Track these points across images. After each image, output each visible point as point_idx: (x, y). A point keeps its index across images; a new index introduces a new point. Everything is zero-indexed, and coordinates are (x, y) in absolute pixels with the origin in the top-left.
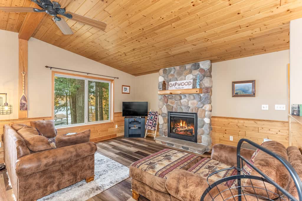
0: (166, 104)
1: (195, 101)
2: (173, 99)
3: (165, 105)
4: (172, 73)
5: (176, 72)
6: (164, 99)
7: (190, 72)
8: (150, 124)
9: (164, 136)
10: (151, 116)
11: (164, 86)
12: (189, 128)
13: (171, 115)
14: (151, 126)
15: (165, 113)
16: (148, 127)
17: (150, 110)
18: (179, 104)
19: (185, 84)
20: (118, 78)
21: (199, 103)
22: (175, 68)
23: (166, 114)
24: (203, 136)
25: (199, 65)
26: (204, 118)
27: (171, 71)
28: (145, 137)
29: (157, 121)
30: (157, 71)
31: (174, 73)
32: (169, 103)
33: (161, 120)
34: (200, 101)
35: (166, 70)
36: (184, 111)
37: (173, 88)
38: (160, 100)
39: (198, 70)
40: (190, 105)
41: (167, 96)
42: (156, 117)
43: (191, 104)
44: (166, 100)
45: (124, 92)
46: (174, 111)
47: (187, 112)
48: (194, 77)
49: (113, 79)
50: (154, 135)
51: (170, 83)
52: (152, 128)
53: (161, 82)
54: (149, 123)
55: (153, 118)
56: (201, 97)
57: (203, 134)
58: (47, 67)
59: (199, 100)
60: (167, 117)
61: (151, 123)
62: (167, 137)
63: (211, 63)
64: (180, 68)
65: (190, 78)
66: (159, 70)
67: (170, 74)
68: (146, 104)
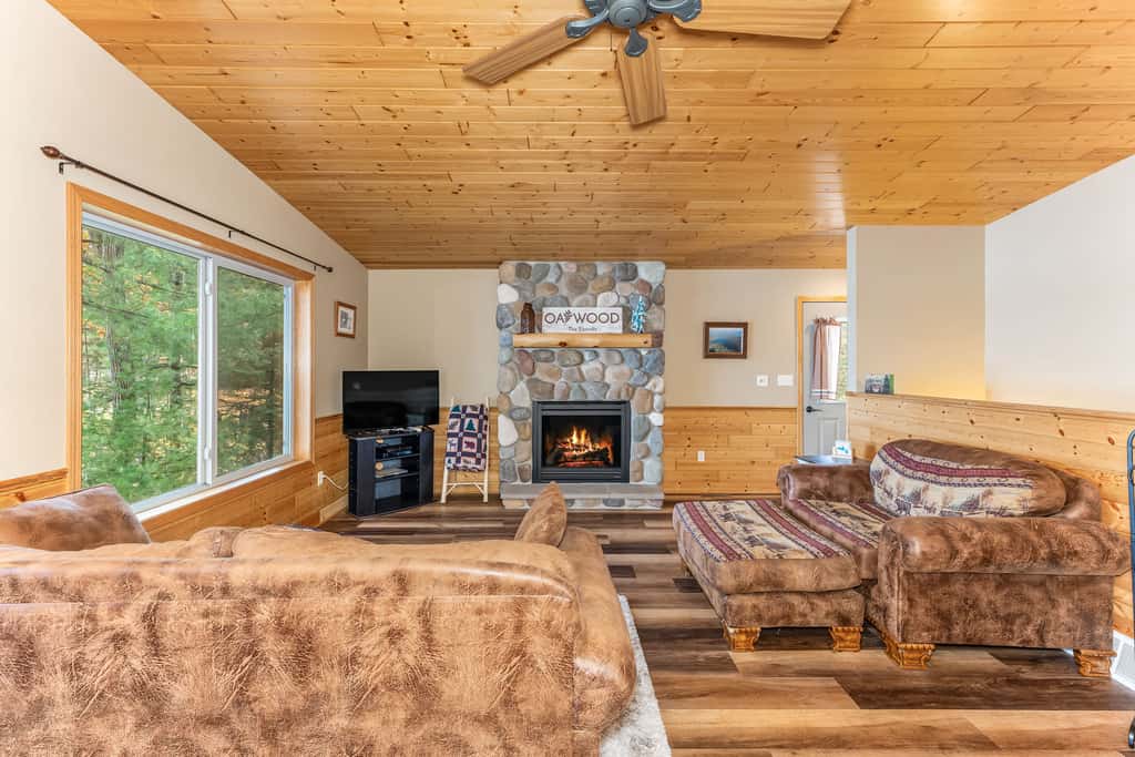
0: (526, 377)
1: (625, 368)
2: (556, 363)
3: (522, 378)
4: (551, 279)
5: (563, 279)
6: (522, 363)
7: (611, 287)
8: (469, 450)
9: (519, 482)
10: (467, 420)
12: (598, 447)
13: (546, 413)
14: (473, 455)
15: (523, 408)
16: (465, 461)
17: (447, 401)
18: (577, 376)
19: (598, 318)
20: (330, 270)
21: (636, 373)
22: (560, 267)
23: (527, 409)
24: (647, 462)
25: (636, 270)
26: (649, 412)
27: (546, 274)
28: (443, 500)
30: (497, 264)
31: (558, 280)
32: (537, 375)
33: (507, 432)
34: (638, 368)
35: (530, 267)
36: (590, 398)
37: (561, 328)
38: (504, 364)
39: (634, 282)
40: (608, 379)
41: (530, 350)
42: (485, 423)
43: (617, 376)
44: (528, 364)
45: (341, 330)
46: (557, 397)
47: (602, 399)
48: (623, 301)
49: (308, 268)
50: (482, 487)
51: (546, 311)
52: (477, 462)
53: (507, 305)
54: (464, 445)
55: (476, 427)
56: (641, 357)
57: (648, 454)
58: (52, 153)
59: (638, 364)
60: (531, 420)
61: (470, 445)
62: (530, 483)
63: (667, 268)
64: (578, 270)
65: (608, 303)
66: (500, 263)
67: (544, 281)
68: (430, 379)
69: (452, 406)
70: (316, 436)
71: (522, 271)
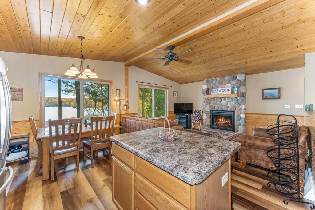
0: (209, 105)
1: (233, 103)
2: (215, 101)
3: (208, 105)
4: (214, 82)
5: (217, 82)
7: (229, 82)
9: (207, 128)
10: (197, 113)
11: (208, 92)
12: (227, 122)
13: (213, 113)
14: (197, 120)
16: (195, 121)
17: (194, 109)
18: (220, 104)
19: (225, 90)
20: (171, 86)
21: (236, 104)
22: (216, 79)
23: (209, 112)
24: (240, 127)
25: (236, 77)
26: (240, 114)
27: (213, 81)
28: (192, 129)
29: (201, 117)
30: (202, 80)
31: (216, 82)
32: (211, 104)
33: (205, 117)
34: (237, 102)
35: (209, 80)
36: (224, 110)
37: (216, 93)
38: (204, 102)
39: (236, 80)
40: (228, 105)
41: (210, 99)
42: (200, 114)
43: (230, 104)
44: (209, 101)
45: (174, 96)
46: (216, 109)
47: (227, 110)
48: (232, 85)
49: (168, 87)
50: (199, 127)
51: (212, 90)
52: (198, 122)
53: (204, 89)
54: (195, 118)
55: (198, 115)
56: (238, 100)
57: (240, 125)
58: (137, 82)
59: (237, 101)
60: (210, 114)
61: (197, 118)
62: (210, 128)
63: (246, 75)
64: (221, 79)
65: (228, 86)
66: (203, 80)
67: (212, 83)
68: (191, 105)
69: (195, 110)
70: (169, 114)
71: (208, 81)
